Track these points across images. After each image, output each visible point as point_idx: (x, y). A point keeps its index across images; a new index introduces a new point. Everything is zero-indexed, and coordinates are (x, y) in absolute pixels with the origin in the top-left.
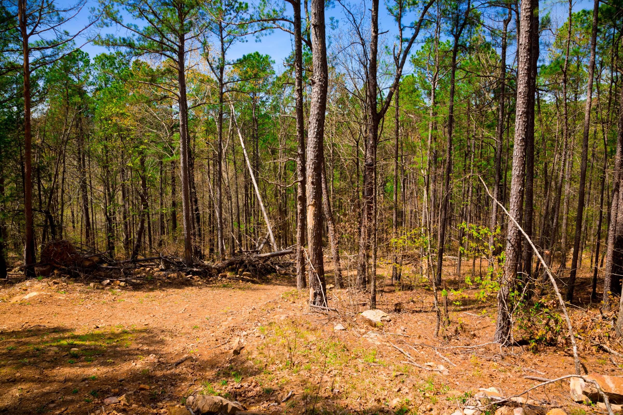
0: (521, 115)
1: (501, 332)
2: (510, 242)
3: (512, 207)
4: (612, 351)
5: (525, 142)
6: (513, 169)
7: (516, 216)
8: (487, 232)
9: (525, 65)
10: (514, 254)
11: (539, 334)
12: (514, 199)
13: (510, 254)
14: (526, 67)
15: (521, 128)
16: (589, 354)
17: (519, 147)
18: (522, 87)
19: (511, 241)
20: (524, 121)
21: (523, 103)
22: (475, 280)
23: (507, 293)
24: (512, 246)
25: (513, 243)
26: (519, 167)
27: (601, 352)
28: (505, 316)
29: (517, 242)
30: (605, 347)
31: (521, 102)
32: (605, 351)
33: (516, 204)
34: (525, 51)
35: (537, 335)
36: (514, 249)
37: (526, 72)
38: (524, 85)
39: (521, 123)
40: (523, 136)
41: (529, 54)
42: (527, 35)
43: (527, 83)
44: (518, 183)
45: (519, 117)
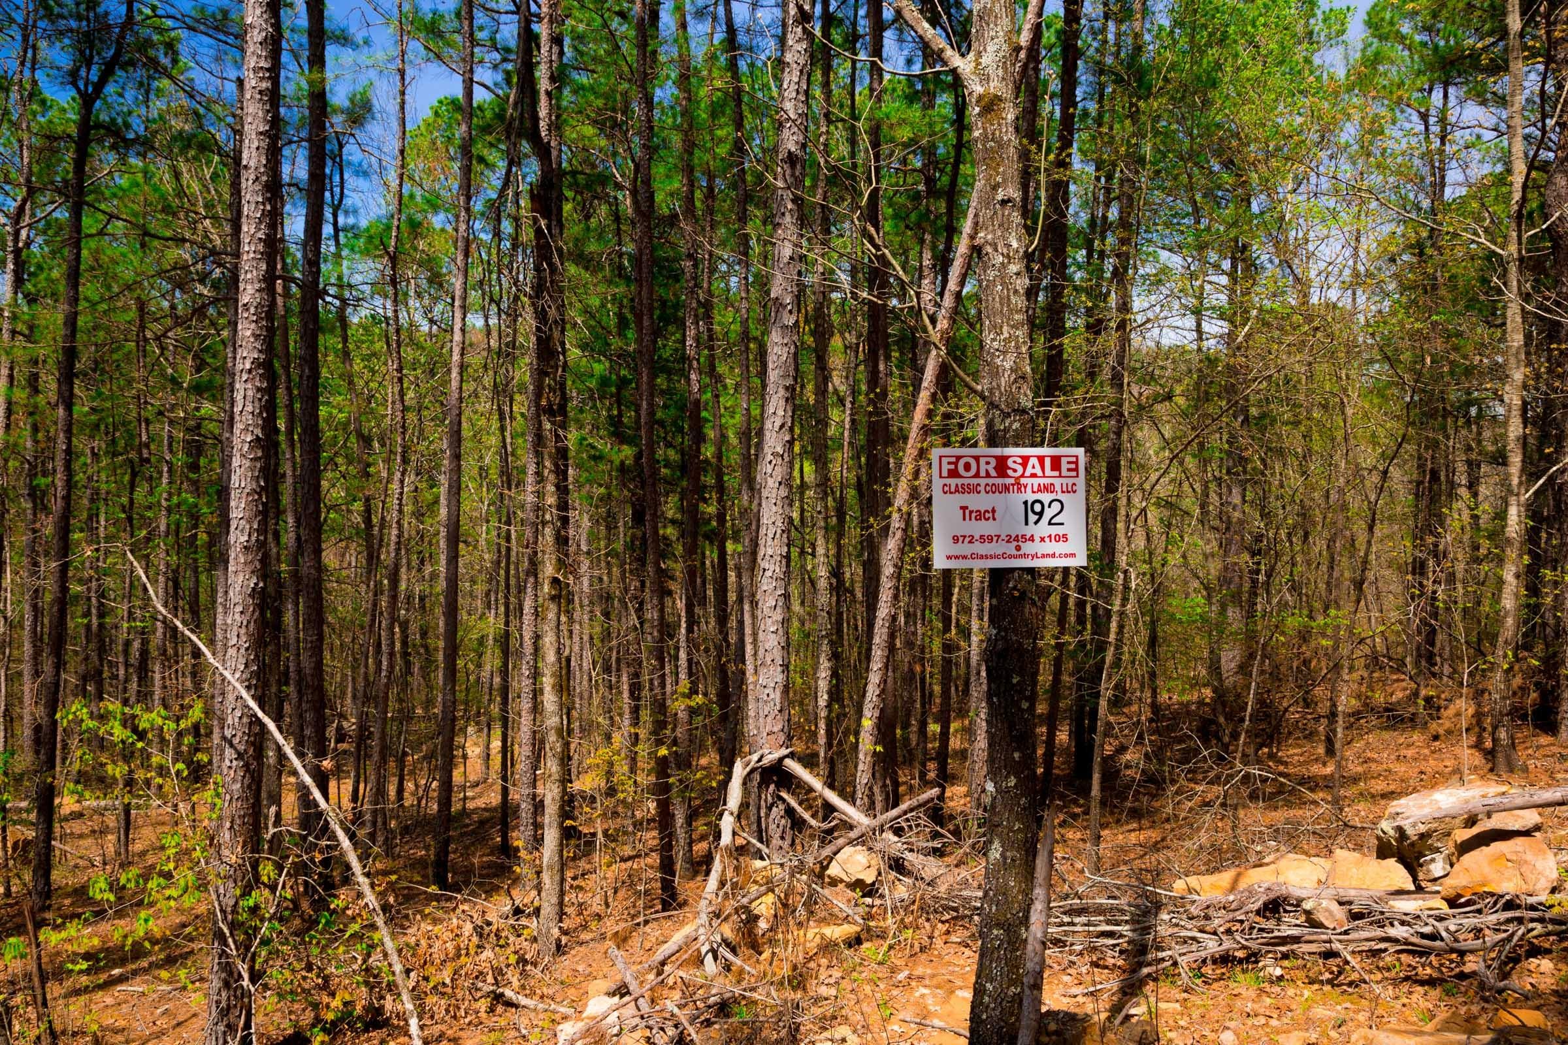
0: (250, 371)
1: (221, 1028)
2: (231, 745)
3: (234, 641)
4: (523, 1001)
5: (262, 447)
6: (232, 529)
7: (246, 665)
8: (160, 721)
9: (258, 229)
10: (246, 781)
11: (334, 1004)
12: (237, 616)
13: (234, 780)
14: (261, 235)
15: (250, 408)
16: (470, 1023)
17: (248, 463)
18: (250, 289)
19: (236, 741)
20: (259, 390)
21: (256, 337)
22: (123, 881)
23: (232, 902)
24: (240, 756)
25: (241, 748)
26: (249, 522)
27: (500, 1009)
28: (231, 974)
29: (253, 744)
30: (509, 993)
31: (248, 333)
32: (510, 1004)
33: (243, 631)
34: (258, 187)
35: (328, 1006)
36: (247, 766)
37: (261, 248)
38: (257, 286)
39: (250, 393)
40: (258, 432)
41: (269, 200)
42: (262, 144)
43: (265, 279)
44: (249, 569)
45: (245, 377)
